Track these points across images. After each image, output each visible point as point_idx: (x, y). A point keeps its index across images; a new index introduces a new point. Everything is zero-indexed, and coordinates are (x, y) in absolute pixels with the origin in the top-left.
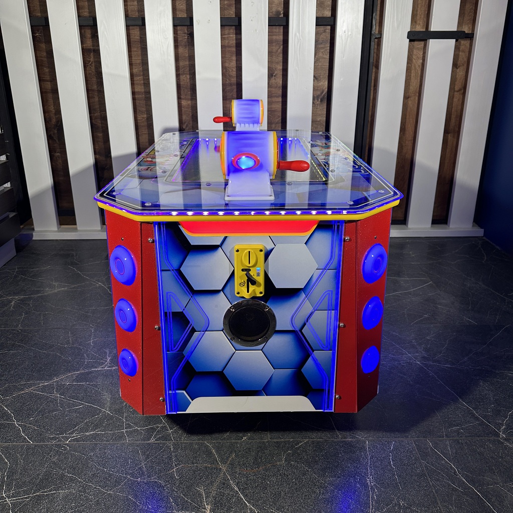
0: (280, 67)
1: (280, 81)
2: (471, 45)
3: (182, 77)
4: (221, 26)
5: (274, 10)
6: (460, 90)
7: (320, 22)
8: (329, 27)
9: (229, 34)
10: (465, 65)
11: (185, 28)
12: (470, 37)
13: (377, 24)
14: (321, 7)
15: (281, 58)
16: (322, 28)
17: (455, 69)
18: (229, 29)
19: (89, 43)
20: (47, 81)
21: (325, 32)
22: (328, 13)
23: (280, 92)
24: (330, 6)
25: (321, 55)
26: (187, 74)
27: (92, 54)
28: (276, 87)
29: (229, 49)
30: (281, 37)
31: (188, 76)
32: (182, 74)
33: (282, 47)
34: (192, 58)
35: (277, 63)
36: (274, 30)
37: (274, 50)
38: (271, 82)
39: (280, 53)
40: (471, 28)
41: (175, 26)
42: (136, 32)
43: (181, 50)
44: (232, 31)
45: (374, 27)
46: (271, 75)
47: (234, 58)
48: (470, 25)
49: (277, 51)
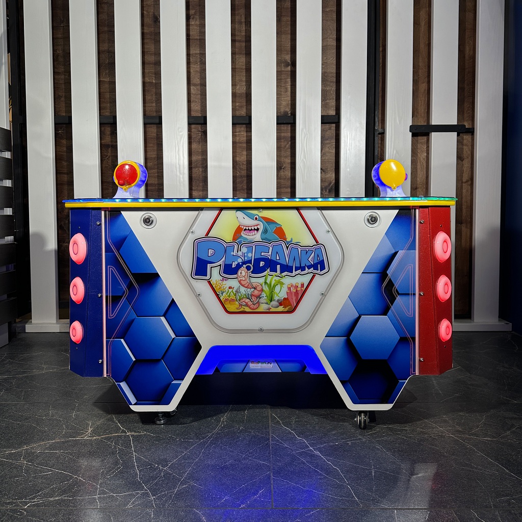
0: (288, 160)
1: (288, 173)
2: (473, 140)
3: (194, 170)
4: (233, 124)
5: (282, 110)
6: (467, 182)
7: (325, 120)
8: (334, 125)
9: (240, 132)
10: (470, 158)
11: (199, 127)
12: (471, 131)
13: (380, 122)
14: (326, 107)
15: (289, 153)
16: (327, 126)
17: (460, 161)
18: (241, 128)
19: (108, 140)
20: (64, 174)
21: (330, 129)
22: (332, 112)
23: (289, 183)
24: (335, 107)
25: (327, 149)
26: (199, 167)
27: (110, 149)
28: (285, 179)
29: (241, 145)
30: (289, 134)
31: (201, 170)
32: (194, 167)
33: (290, 143)
34: (204, 153)
35: (286, 157)
36: (282, 128)
37: (283, 146)
38: (280, 174)
39: (288, 148)
40: (471, 124)
41: (189, 124)
42: (153, 130)
43: (194, 146)
44: (243, 129)
45: (377, 124)
46: (279, 168)
47: (245, 153)
48: (469, 122)
49: (285, 146)
